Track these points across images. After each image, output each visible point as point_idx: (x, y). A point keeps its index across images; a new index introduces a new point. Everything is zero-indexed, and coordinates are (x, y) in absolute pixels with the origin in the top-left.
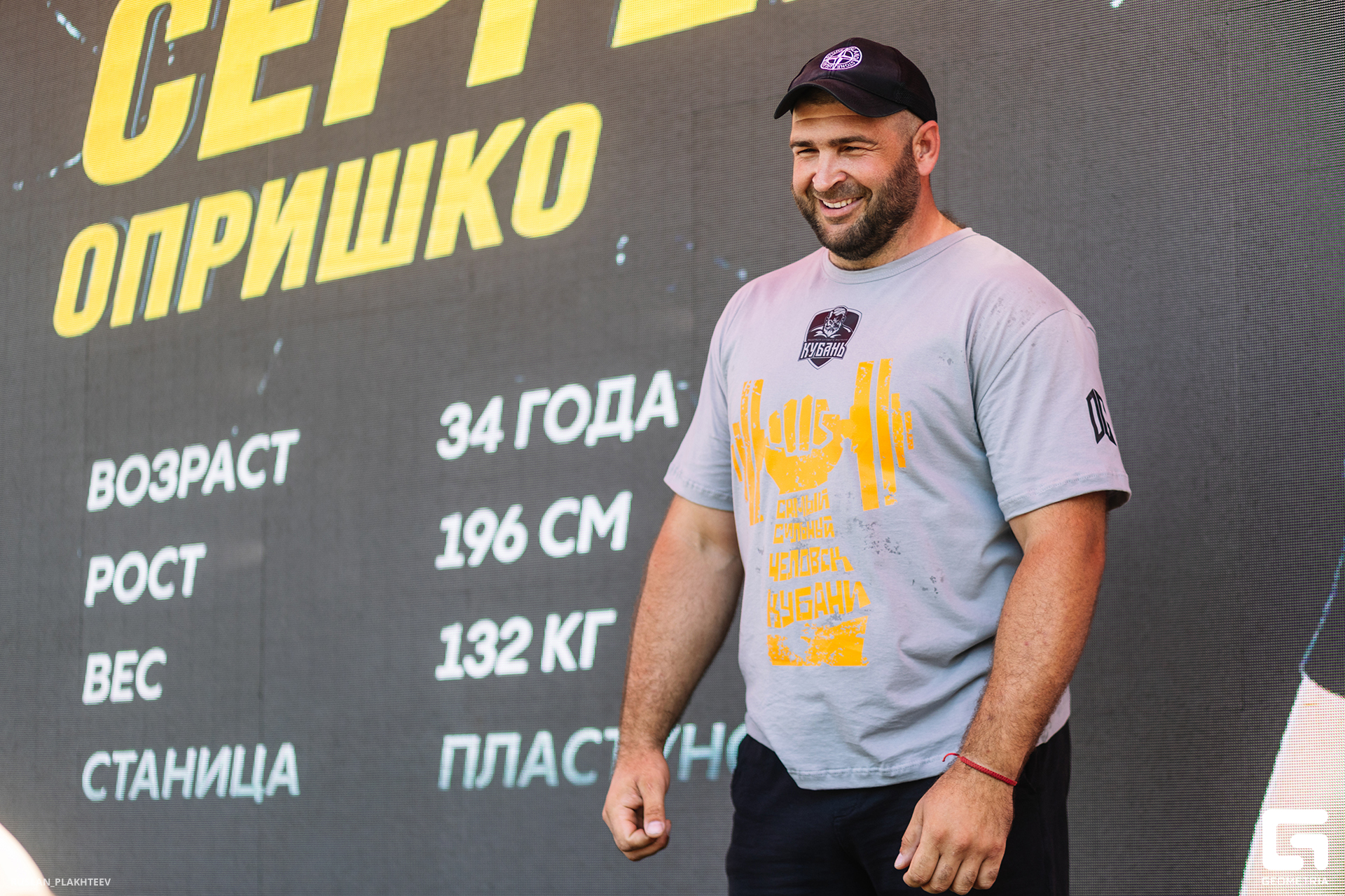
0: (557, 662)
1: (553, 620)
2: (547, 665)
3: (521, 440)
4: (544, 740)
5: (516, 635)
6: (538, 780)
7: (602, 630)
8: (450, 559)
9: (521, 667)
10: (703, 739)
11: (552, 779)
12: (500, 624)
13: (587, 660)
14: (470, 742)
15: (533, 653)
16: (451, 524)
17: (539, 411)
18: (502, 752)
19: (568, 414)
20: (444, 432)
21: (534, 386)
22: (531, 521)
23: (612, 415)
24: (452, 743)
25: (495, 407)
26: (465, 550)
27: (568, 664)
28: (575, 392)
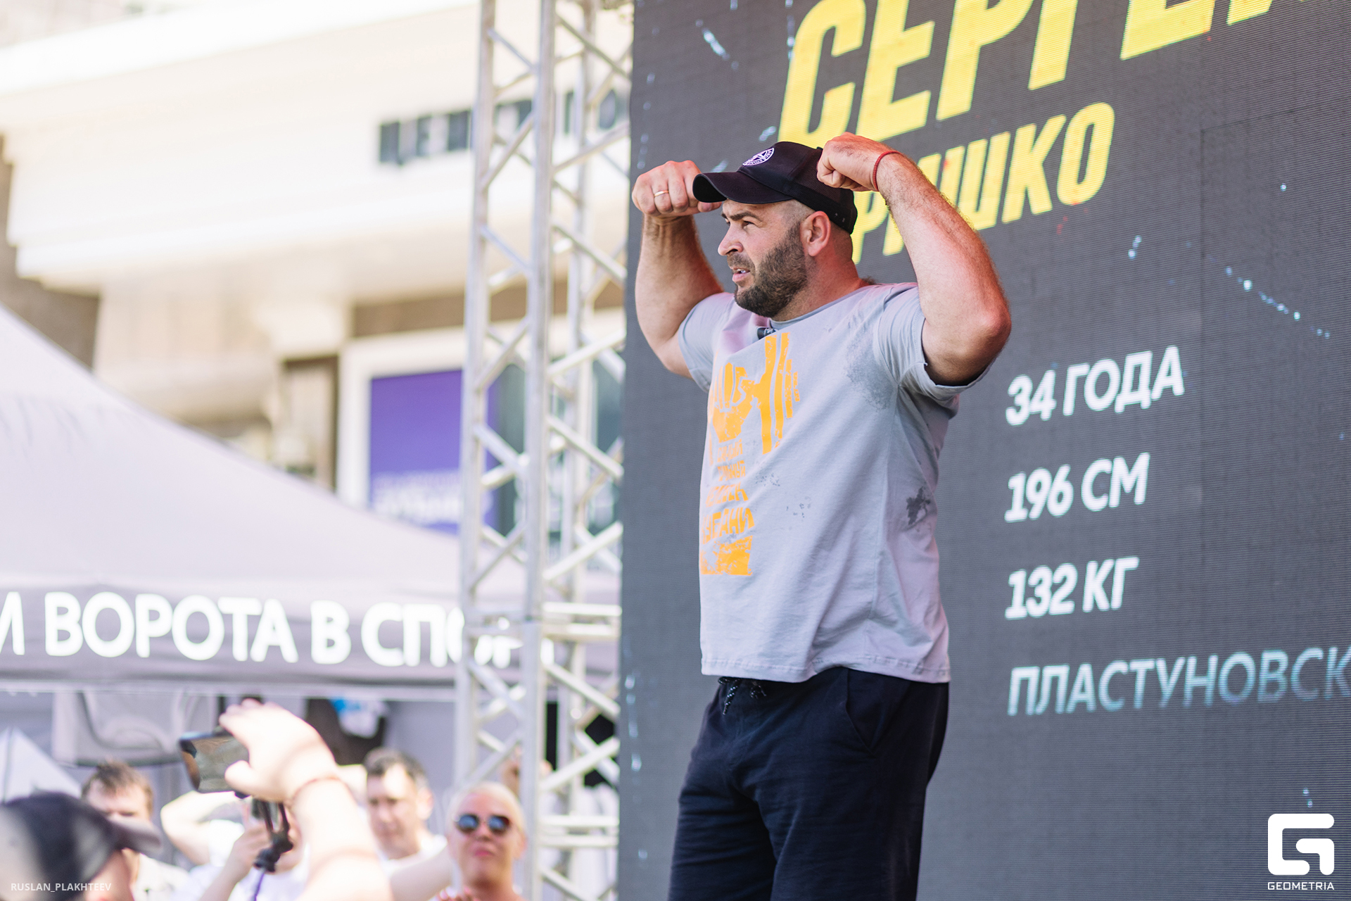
0: (1095, 604)
1: (1092, 566)
2: (1088, 606)
3: (1068, 409)
4: (1085, 671)
5: (1064, 580)
6: (1081, 705)
7: (1129, 574)
8: (1016, 514)
9: (1068, 608)
10: (1202, 670)
11: (1091, 706)
12: (1054, 568)
13: (1117, 602)
14: (1031, 673)
15: (1077, 595)
16: (1016, 482)
17: (1081, 381)
18: (1055, 681)
19: (1103, 384)
20: (1010, 402)
21: (1078, 361)
22: (1075, 479)
23: (1135, 386)
24: (1018, 674)
25: (1049, 378)
26: (1027, 505)
27: (1103, 605)
28: (1108, 365)
